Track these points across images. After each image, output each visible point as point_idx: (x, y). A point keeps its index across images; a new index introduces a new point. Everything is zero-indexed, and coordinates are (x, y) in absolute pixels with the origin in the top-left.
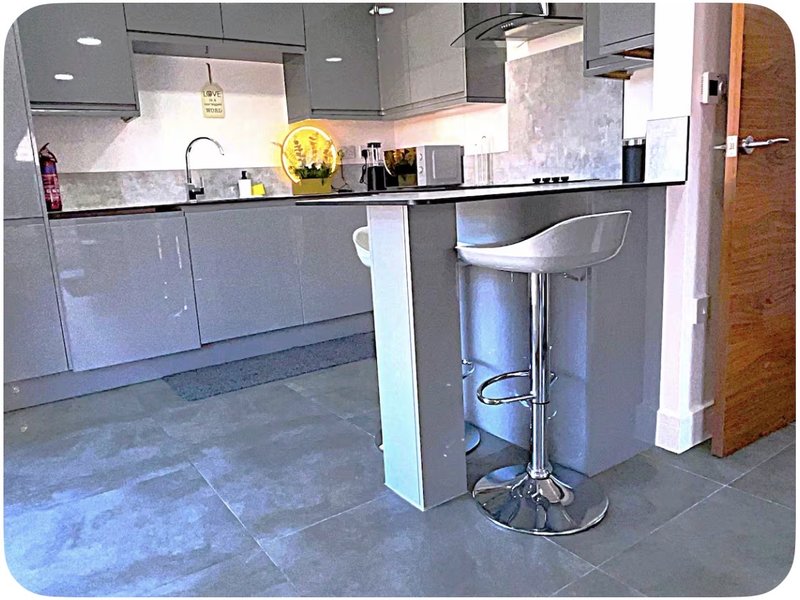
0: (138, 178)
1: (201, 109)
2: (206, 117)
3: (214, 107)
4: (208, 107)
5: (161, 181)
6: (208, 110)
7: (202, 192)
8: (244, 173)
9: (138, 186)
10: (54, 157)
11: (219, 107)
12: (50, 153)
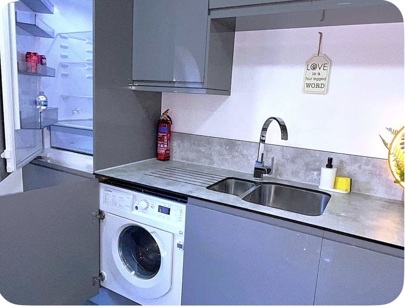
0: (226, 145)
1: (301, 83)
2: (304, 92)
3: (316, 82)
4: (308, 82)
5: (245, 152)
6: (308, 85)
7: (269, 171)
8: (330, 160)
9: (225, 152)
10: (171, 120)
11: (322, 82)
12: (168, 117)
